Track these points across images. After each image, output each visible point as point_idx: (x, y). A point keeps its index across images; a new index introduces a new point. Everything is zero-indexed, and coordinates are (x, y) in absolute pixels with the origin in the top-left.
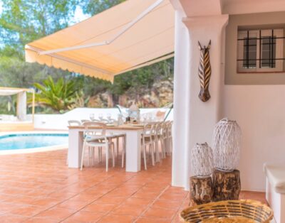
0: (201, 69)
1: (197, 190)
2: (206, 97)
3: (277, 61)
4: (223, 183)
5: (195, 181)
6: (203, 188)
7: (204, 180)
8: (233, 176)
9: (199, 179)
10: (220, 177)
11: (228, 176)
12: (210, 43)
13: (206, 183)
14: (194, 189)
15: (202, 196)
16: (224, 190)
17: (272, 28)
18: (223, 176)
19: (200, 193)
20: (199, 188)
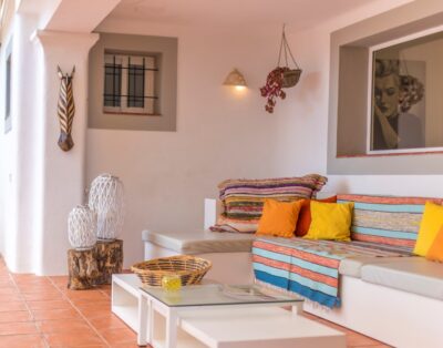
0: (62, 106)
1: (81, 265)
2: (67, 144)
3: (146, 99)
4: (106, 256)
5: (78, 255)
6: (88, 262)
7: (89, 252)
8: (117, 246)
9: (82, 252)
10: (103, 249)
11: (113, 246)
12: (74, 71)
13: (91, 256)
14: (78, 264)
15: (88, 272)
16: (108, 264)
17: (143, 55)
18: (107, 246)
19: (85, 268)
20: (84, 263)
